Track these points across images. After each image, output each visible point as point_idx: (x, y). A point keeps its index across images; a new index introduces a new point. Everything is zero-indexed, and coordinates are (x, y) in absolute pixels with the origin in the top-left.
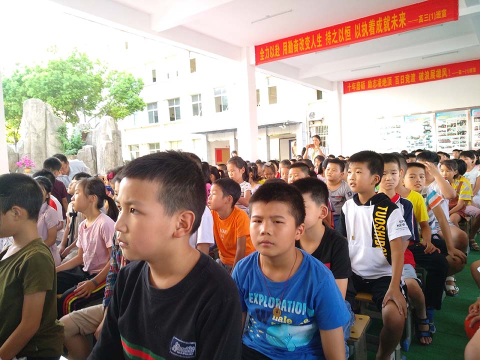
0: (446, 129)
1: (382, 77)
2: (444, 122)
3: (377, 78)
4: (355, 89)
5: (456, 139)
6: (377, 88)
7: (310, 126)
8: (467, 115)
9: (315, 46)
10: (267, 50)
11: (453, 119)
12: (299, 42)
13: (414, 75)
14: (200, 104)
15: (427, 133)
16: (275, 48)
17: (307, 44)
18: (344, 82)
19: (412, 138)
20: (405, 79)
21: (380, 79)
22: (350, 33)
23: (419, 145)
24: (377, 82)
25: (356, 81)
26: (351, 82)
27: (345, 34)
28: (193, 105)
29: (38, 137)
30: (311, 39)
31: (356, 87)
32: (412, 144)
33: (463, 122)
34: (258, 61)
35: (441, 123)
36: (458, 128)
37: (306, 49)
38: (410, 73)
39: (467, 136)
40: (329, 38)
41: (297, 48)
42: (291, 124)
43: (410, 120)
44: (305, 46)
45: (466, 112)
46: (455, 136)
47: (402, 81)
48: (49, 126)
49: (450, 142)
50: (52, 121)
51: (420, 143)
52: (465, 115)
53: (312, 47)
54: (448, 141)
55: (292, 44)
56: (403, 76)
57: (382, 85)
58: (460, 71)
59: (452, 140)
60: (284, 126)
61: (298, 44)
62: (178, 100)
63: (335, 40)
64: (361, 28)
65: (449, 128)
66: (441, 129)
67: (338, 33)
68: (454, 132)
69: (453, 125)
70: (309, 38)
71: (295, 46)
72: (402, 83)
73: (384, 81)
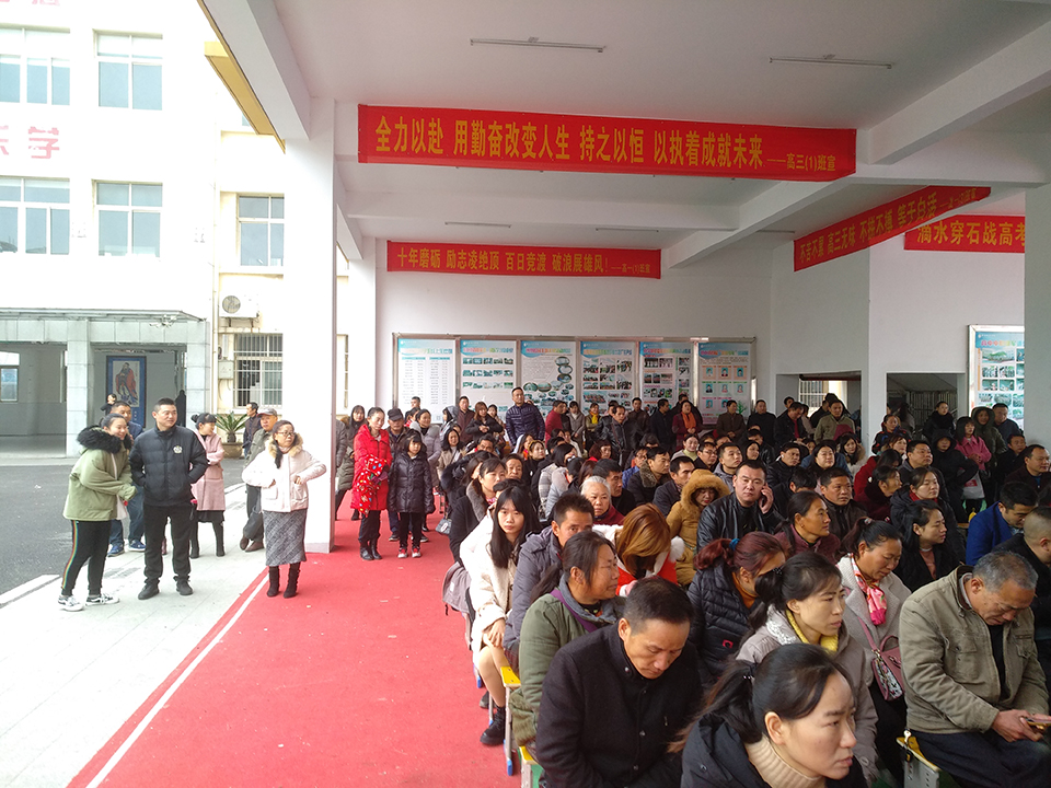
0: (598, 376)
1: (479, 248)
2: (596, 361)
3: (468, 248)
4: (417, 265)
5: (614, 396)
6: (468, 271)
7: (222, 331)
8: (633, 352)
9: (551, 154)
10: (401, 126)
11: (611, 356)
12: (504, 132)
13: (543, 257)
15: (564, 381)
16: (427, 128)
17: (529, 144)
18: (390, 242)
19: (536, 388)
20: (526, 262)
21: (474, 252)
22: (641, 146)
24: (468, 258)
25: (419, 246)
26: (408, 246)
27: (631, 145)
30: (539, 134)
31: (418, 258)
33: (626, 366)
34: (368, 152)
35: (590, 363)
36: (618, 376)
37: (524, 156)
38: (537, 250)
40: (588, 143)
41: (498, 145)
43: (532, 350)
44: (522, 148)
45: (632, 346)
46: (613, 392)
47: (521, 265)
52: (629, 352)
53: (540, 155)
55: (483, 131)
56: (522, 255)
57: (477, 264)
58: (623, 265)
59: (607, 399)
61: (500, 137)
63: (604, 153)
64: (669, 144)
65: (603, 373)
66: (589, 374)
67: (611, 139)
68: (611, 384)
69: (610, 369)
70: (535, 128)
71: (491, 138)
72: (519, 268)
73: (484, 257)
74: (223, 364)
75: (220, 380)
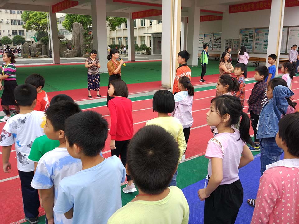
29: (77, 37)
35: (215, 38)
46: (218, 44)
48: (81, 33)
50: (82, 31)
65: (217, 40)
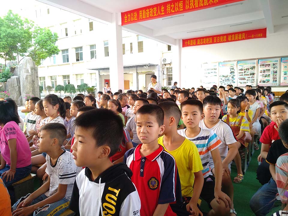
0: (243, 71)
1: (206, 37)
2: (243, 67)
3: (203, 38)
4: (190, 45)
5: (249, 78)
6: (203, 44)
7: (163, 67)
8: (256, 63)
9: (160, 14)
10: (129, 15)
11: (248, 65)
12: (150, 11)
13: (225, 37)
14: (95, 51)
15: (232, 74)
16: (134, 14)
17: (155, 12)
18: (183, 40)
19: (223, 76)
20: (220, 39)
21: (205, 39)
22: (182, 5)
23: (227, 81)
24: (203, 41)
25: (190, 39)
26: (187, 40)
27: (180, 6)
28: (91, 51)
30: (157, 9)
31: (190, 43)
32: (223, 80)
33: (253, 68)
34: (123, 23)
35: (241, 68)
36: (250, 71)
37: (154, 16)
38: (223, 35)
39: (255, 76)
40: (169, 8)
41: (148, 15)
42: (151, 66)
43: (223, 65)
44: (153, 14)
45: (256, 61)
47: (218, 40)
49: (245, 80)
51: (228, 80)
52: (254, 63)
53: (158, 15)
54: (244, 79)
55: (145, 12)
56: (219, 37)
57: (206, 42)
58: (253, 35)
59: (246, 79)
60: (147, 67)
61: (149, 12)
62: (81, 48)
63: (173, 10)
64: (190, 3)
65: (245, 71)
66: (240, 71)
67: (175, 5)
68: (248, 74)
69: (248, 69)
70: (156, 8)
71: (147, 13)
72: (218, 41)
73: (208, 40)
74: (164, 75)
75: (163, 79)
